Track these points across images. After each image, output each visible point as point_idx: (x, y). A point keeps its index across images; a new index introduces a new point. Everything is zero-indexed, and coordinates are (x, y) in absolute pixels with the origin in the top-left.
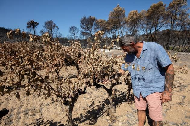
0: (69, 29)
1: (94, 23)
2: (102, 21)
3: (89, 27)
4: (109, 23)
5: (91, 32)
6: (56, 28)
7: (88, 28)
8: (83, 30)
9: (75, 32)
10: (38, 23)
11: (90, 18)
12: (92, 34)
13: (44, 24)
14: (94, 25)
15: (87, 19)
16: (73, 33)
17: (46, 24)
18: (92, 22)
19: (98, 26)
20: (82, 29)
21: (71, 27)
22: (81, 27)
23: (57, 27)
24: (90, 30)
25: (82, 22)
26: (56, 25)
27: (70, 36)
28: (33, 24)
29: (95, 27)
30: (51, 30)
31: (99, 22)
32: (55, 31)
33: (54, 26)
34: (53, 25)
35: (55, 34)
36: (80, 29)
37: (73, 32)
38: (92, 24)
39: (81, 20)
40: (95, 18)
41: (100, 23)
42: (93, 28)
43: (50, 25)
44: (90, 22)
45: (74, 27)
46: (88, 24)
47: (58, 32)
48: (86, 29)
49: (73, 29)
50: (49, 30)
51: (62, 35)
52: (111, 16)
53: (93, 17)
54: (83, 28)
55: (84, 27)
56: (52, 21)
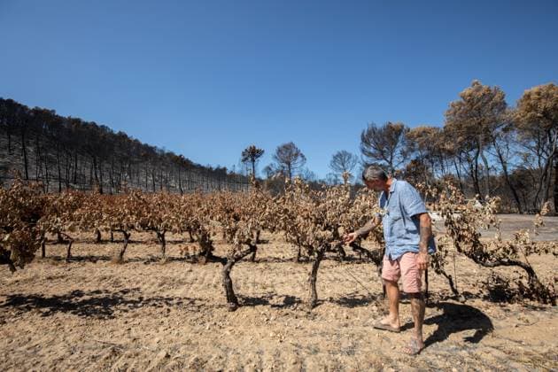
0: (332, 159)
1: (401, 138)
2: (424, 132)
3: (385, 149)
4: (447, 134)
5: (391, 163)
6: (300, 158)
7: (382, 153)
8: (370, 160)
9: (345, 165)
10: (263, 151)
11: (388, 126)
12: (396, 169)
13: (275, 152)
14: (399, 144)
15: (380, 132)
16: (340, 169)
17: (279, 151)
18: (394, 136)
19: (413, 145)
20: (365, 157)
21: (335, 154)
22: (363, 151)
23: (303, 156)
24: (389, 159)
25: (365, 140)
26: (302, 152)
27: (334, 178)
28: (253, 154)
29: (405, 149)
30: (289, 164)
31: (415, 134)
32: (299, 165)
33: (296, 155)
34: (294, 153)
35: (296, 174)
36: (360, 159)
37: (341, 167)
38: (395, 143)
39: (363, 135)
40: (402, 126)
41: (419, 136)
42: (397, 151)
43: (288, 153)
44: (389, 136)
45: (345, 153)
46: (384, 143)
47: (304, 168)
48: (376, 157)
49: (341, 159)
50: (285, 165)
51: (313, 175)
52: (455, 113)
53: (395, 123)
54: (370, 154)
55: (372, 150)
56: (292, 143)
